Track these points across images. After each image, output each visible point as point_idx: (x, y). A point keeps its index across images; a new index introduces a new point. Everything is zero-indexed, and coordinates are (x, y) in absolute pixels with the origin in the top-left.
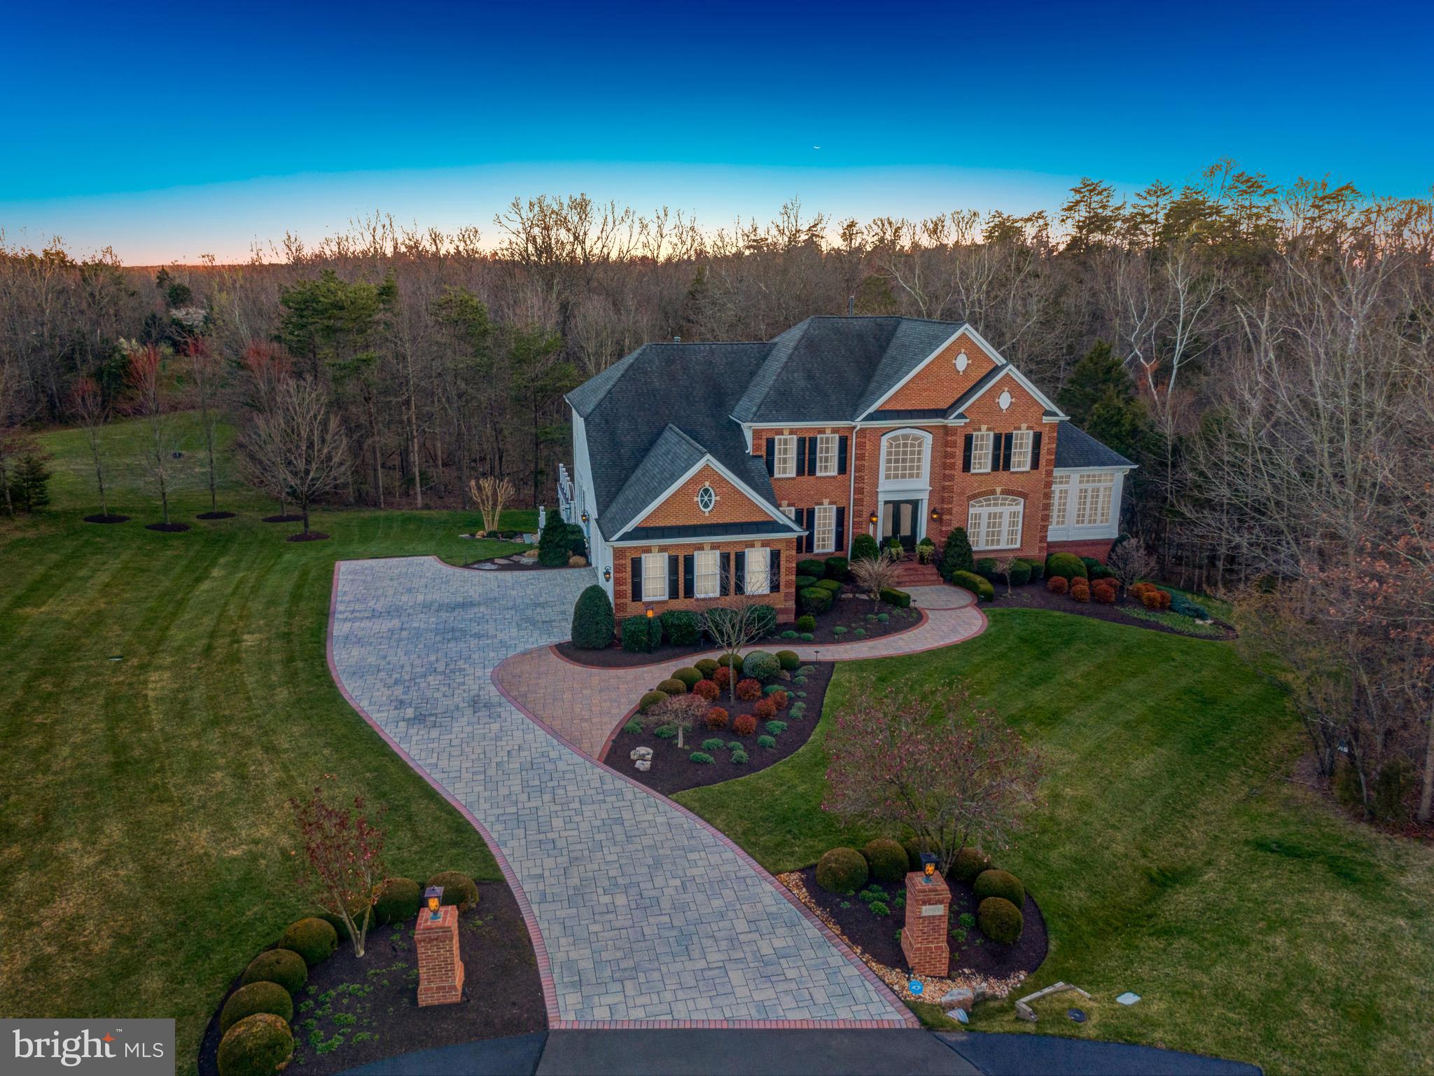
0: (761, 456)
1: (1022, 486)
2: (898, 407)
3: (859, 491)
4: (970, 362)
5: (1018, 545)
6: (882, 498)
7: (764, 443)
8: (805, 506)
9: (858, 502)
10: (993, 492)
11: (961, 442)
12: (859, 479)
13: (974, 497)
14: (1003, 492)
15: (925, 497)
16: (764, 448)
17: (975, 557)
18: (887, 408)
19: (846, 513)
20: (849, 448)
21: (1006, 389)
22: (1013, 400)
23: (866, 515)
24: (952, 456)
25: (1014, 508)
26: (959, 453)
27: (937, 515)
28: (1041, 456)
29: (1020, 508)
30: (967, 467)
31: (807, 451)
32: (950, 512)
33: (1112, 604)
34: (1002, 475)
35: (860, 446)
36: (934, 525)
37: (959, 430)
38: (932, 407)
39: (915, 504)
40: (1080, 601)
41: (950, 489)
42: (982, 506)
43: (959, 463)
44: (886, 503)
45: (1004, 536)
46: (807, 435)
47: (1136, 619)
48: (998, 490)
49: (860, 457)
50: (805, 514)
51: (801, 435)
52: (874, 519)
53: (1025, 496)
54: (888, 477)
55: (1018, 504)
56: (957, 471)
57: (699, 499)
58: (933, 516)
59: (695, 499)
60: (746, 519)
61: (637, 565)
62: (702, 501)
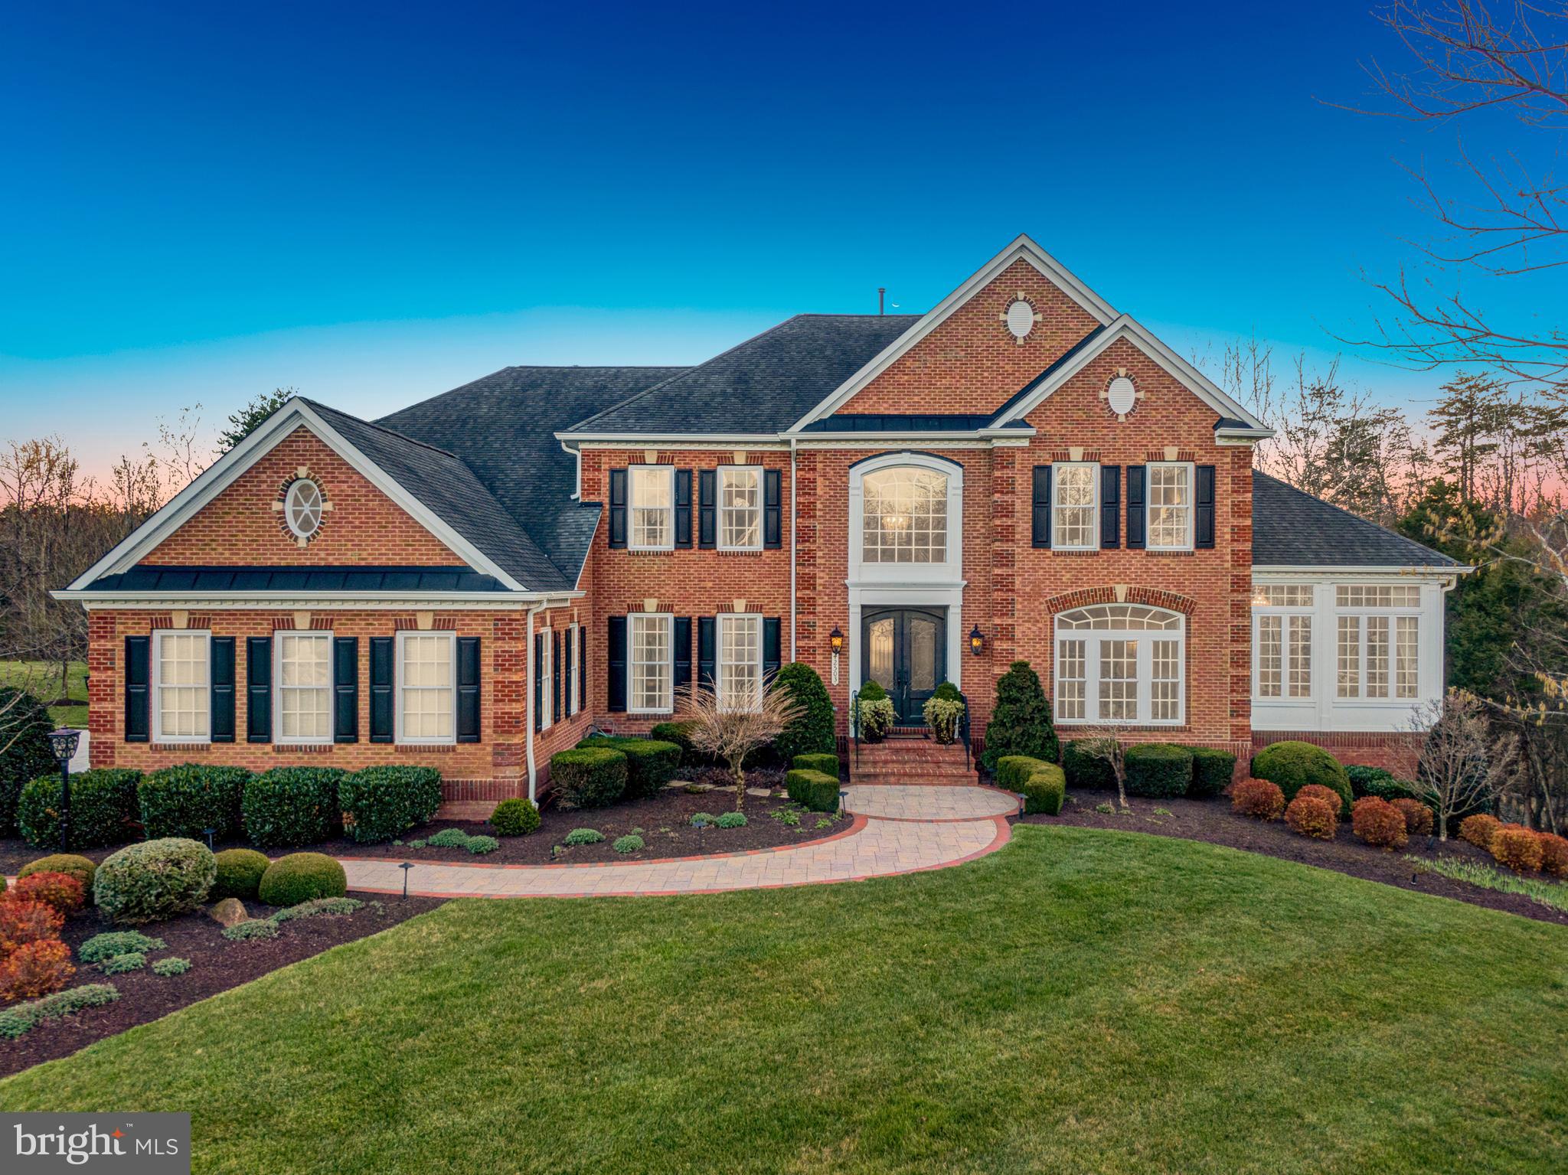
0: (600, 505)
1: (1179, 585)
2: (884, 409)
3: (807, 582)
4: (1039, 317)
5: (1180, 721)
6: (856, 599)
7: (605, 479)
8: (694, 612)
9: (806, 605)
10: (1109, 595)
11: (1023, 483)
12: (806, 558)
13: (1064, 603)
14: (1133, 597)
15: (954, 600)
16: (605, 489)
17: (1065, 738)
18: (859, 409)
19: (784, 624)
20: (784, 494)
21: (1122, 371)
22: (1141, 395)
23: (821, 635)
24: (1007, 511)
25: (1164, 635)
26: (1023, 506)
27: (980, 644)
28: (1218, 520)
29: (1179, 635)
30: (1041, 538)
31: (695, 497)
32: (1007, 633)
33: (1399, 849)
34: (1125, 556)
35: (806, 487)
36: (977, 665)
37: (1018, 456)
38: (958, 410)
39: (937, 614)
40: (1310, 834)
41: (1004, 584)
42: (1087, 626)
43: (1024, 528)
44: (871, 614)
45: (1144, 700)
46: (696, 466)
47: (1459, 883)
48: (1121, 591)
49: (806, 511)
50: (695, 629)
51: (682, 466)
52: (837, 642)
53: (1187, 608)
54: (869, 556)
55: (1172, 626)
56: (1021, 546)
57: (289, 507)
58: (976, 643)
59: (276, 506)
60: (397, 561)
61: (138, 654)
62: (296, 514)
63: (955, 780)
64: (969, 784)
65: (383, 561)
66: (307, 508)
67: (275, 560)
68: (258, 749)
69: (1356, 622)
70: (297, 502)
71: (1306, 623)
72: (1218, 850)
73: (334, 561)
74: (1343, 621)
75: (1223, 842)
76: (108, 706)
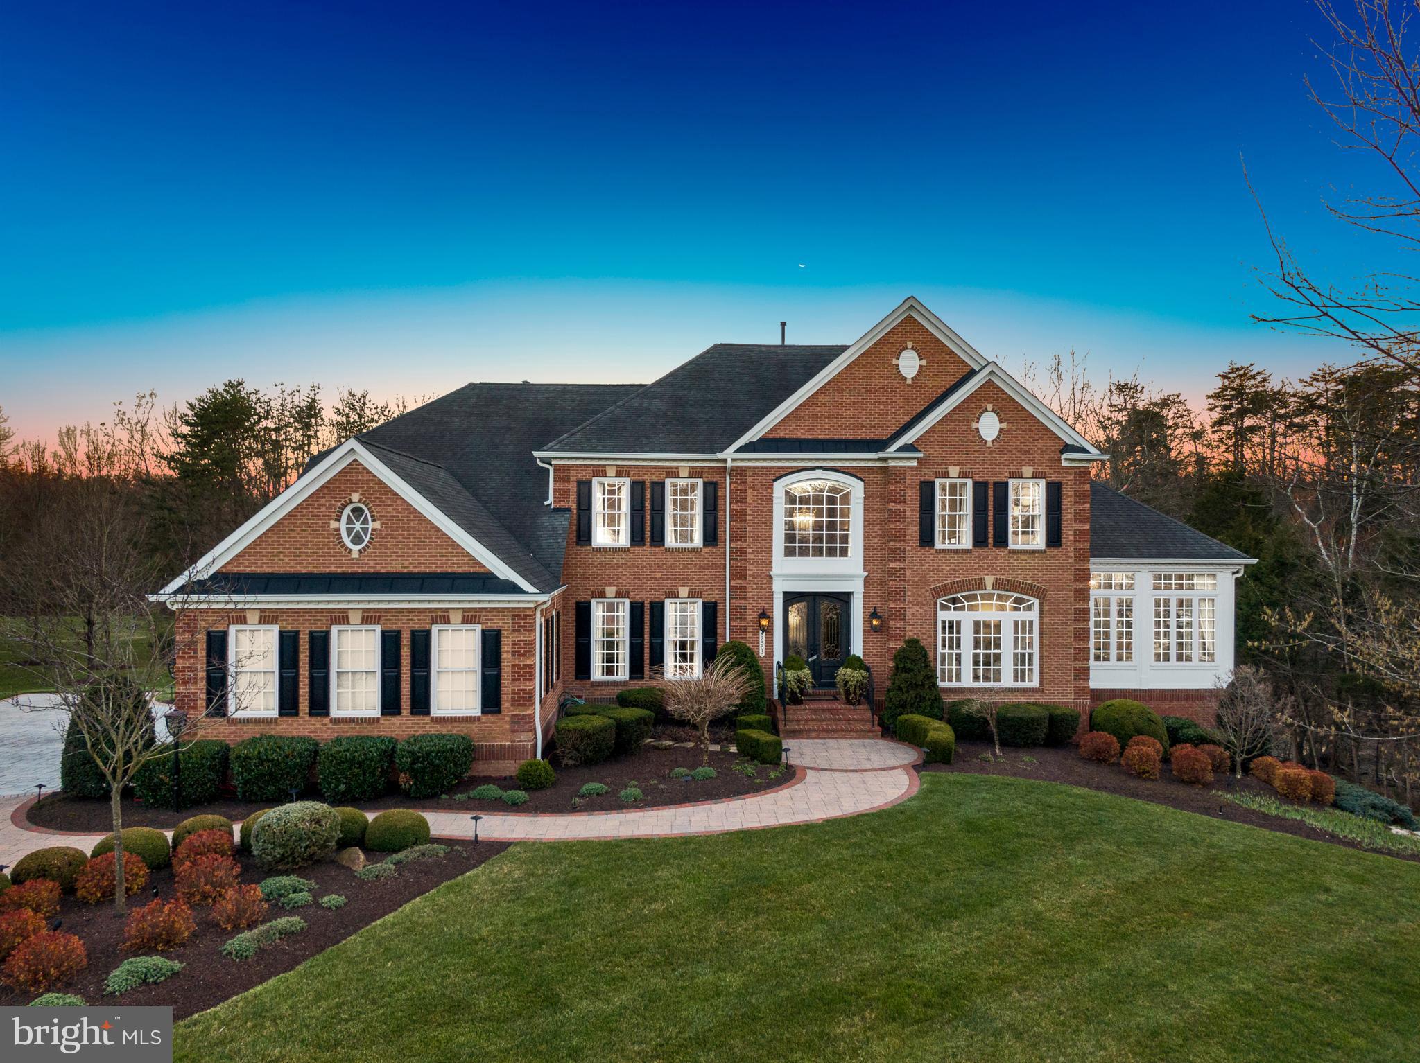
0: (569, 510)
1: (1034, 577)
2: (801, 434)
3: (738, 573)
4: (924, 363)
5: (1035, 683)
6: (779, 587)
7: (573, 488)
8: (646, 597)
9: (737, 592)
10: (980, 585)
11: (913, 494)
12: (738, 553)
13: (945, 590)
14: (998, 585)
15: (857, 588)
16: (573, 497)
17: (947, 699)
18: (781, 434)
19: (720, 607)
20: (720, 502)
21: (990, 407)
22: (1004, 425)
23: (751, 615)
24: (900, 517)
25: (1023, 616)
26: (912, 514)
27: (878, 623)
28: (1064, 525)
29: (1034, 615)
30: (927, 538)
31: (647, 504)
32: (901, 615)
33: (1207, 786)
34: (993, 554)
35: (738, 497)
36: (876, 640)
37: (909, 473)
38: (860, 435)
39: (843, 599)
40: (1141, 776)
41: (898, 575)
42: (962, 608)
43: (913, 531)
44: (791, 598)
45: (1007, 666)
46: (648, 478)
47: (1254, 812)
48: (989, 581)
49: (738, 516)
50: (647, 611)
51: (637, 478)
52: (764, 622)
53: (1040, 594)
54: (789, 552)
55: (1029, 608)
56: (911, 546)
57: (343, 526)
58: (875, 622)
59: (334, 525)
60: (433, 568)
61: (217, 645)
62: (349, 531)
63: (861, 735)
64: (874, 737)
65: (422, 569)
66: (358, 526)
67: (333, 569)
68: (317, 721)
69: (1167, 602)
70: (349, 521)
71: (1129, 603)
72: (1076, 790)
73: (381, 569)
74: (1158, 603)
75: (1078, 784)
76: (193, 688)
